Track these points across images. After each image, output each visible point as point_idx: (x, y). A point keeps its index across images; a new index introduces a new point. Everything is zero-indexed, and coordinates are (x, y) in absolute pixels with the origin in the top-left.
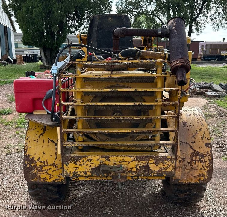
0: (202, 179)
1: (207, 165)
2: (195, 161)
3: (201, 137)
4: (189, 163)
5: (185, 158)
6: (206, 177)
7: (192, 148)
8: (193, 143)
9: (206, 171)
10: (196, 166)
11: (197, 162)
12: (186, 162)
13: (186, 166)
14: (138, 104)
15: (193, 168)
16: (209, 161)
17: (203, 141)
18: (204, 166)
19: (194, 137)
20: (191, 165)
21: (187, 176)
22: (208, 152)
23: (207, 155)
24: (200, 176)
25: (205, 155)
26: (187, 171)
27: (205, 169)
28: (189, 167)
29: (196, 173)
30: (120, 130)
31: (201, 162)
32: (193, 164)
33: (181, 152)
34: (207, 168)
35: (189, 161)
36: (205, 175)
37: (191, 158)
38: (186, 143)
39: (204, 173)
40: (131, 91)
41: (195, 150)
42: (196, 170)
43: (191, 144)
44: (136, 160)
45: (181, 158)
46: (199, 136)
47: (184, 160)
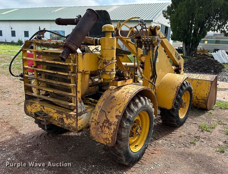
0: (108, 142)
1: (111, 132)
2: (105, 126)
3: (116, 110)
4: (101, 127)
5: (99, 122)
6: (110, 142)
7: (106, 116)
8: (109, 112)
9: (111, 136)
10: (105, 131)
11: (106, 127)
12: (99, 125)
13: (98, 128)
14: (55, 73)
15: (102, 131)
16: (113, 129)
17: (116, 113)
18: (110, 132)
19: (111, 108)
20: (102, 129)
21: (99, 136)
22: (115, 122)
23: (114, 124)
24: (106, 139)
25: (112, 124)
26: (99, 133)
27: (110, 135)
28: (100, 130)
29: (104, 136)
30: (48, 89)
31: (109, 128)
32: (103, 128)
33: (98, 117)
34: (112, 134)
35: (101, 125)
36: (110, 139)
37: (103, 123)
38: (104, 111)
39: (109, 137)
40: (52, 63)
41: (107, 118)
42: (104, 134)
43: (107, 113)
44: (57, 113)
45: (97, 122)
46: (116, 108)
47: (98, 123)
